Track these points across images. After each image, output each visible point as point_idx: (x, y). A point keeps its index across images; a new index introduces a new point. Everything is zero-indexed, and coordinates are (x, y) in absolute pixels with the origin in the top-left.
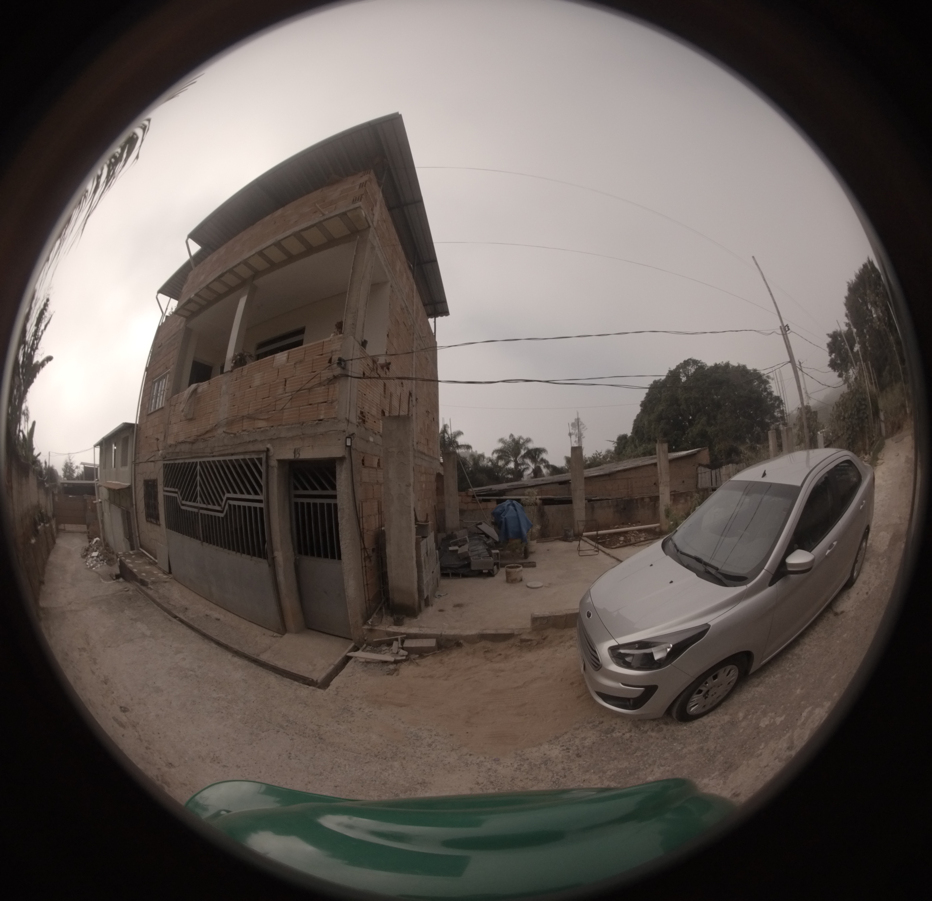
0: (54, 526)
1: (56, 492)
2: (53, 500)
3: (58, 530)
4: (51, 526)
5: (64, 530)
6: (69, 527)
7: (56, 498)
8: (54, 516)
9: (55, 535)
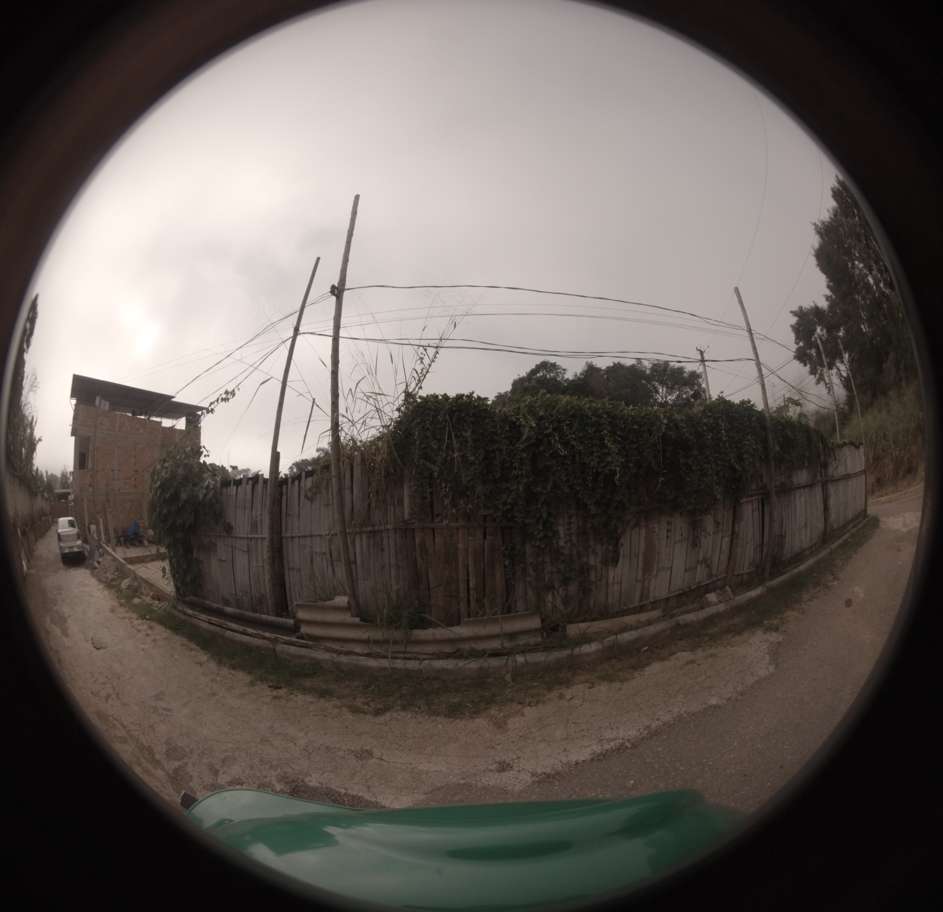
0: (50, 519)
1: (52, 499)
2: (51, 504)
3: (53, 522)
8: (50, 513)
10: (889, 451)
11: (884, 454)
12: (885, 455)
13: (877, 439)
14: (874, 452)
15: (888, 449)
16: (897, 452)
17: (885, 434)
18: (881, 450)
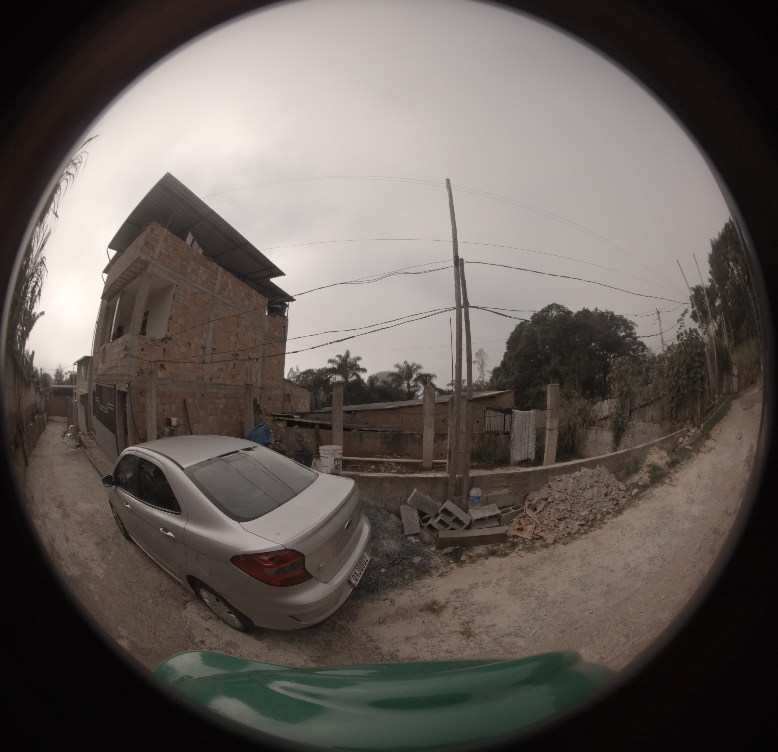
0: (45, 417)
1: (48, 394)
2: (46, 399)
3: (48, 420)
4: (43, 417)
5: (52, 420)
6: (56, 418)
7: (48, 399)
8: (45, 410)
9: (46, 423)
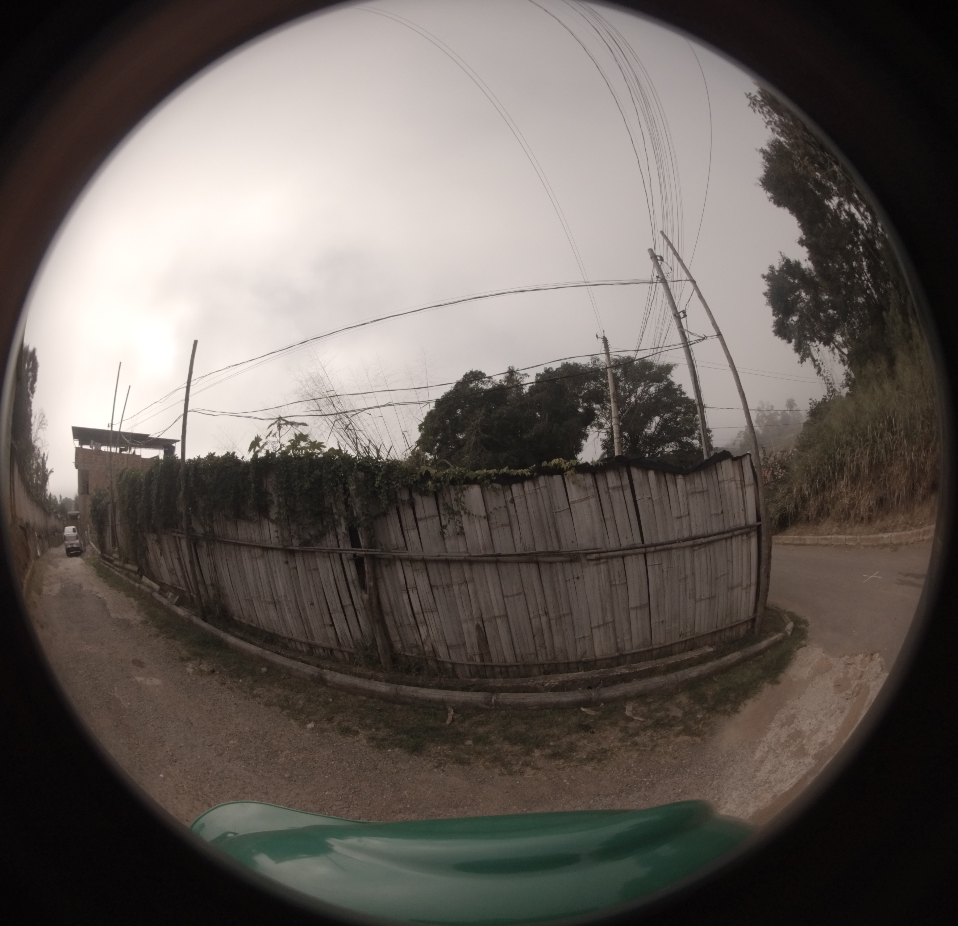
10: (899, 452)
11: (889, 457)
12: (891, 459)
13: (875, 433)
14: (871, 454)
15: (897, 449)
16: (913, 454)
17: (890, 422)
18: (883, 451)
